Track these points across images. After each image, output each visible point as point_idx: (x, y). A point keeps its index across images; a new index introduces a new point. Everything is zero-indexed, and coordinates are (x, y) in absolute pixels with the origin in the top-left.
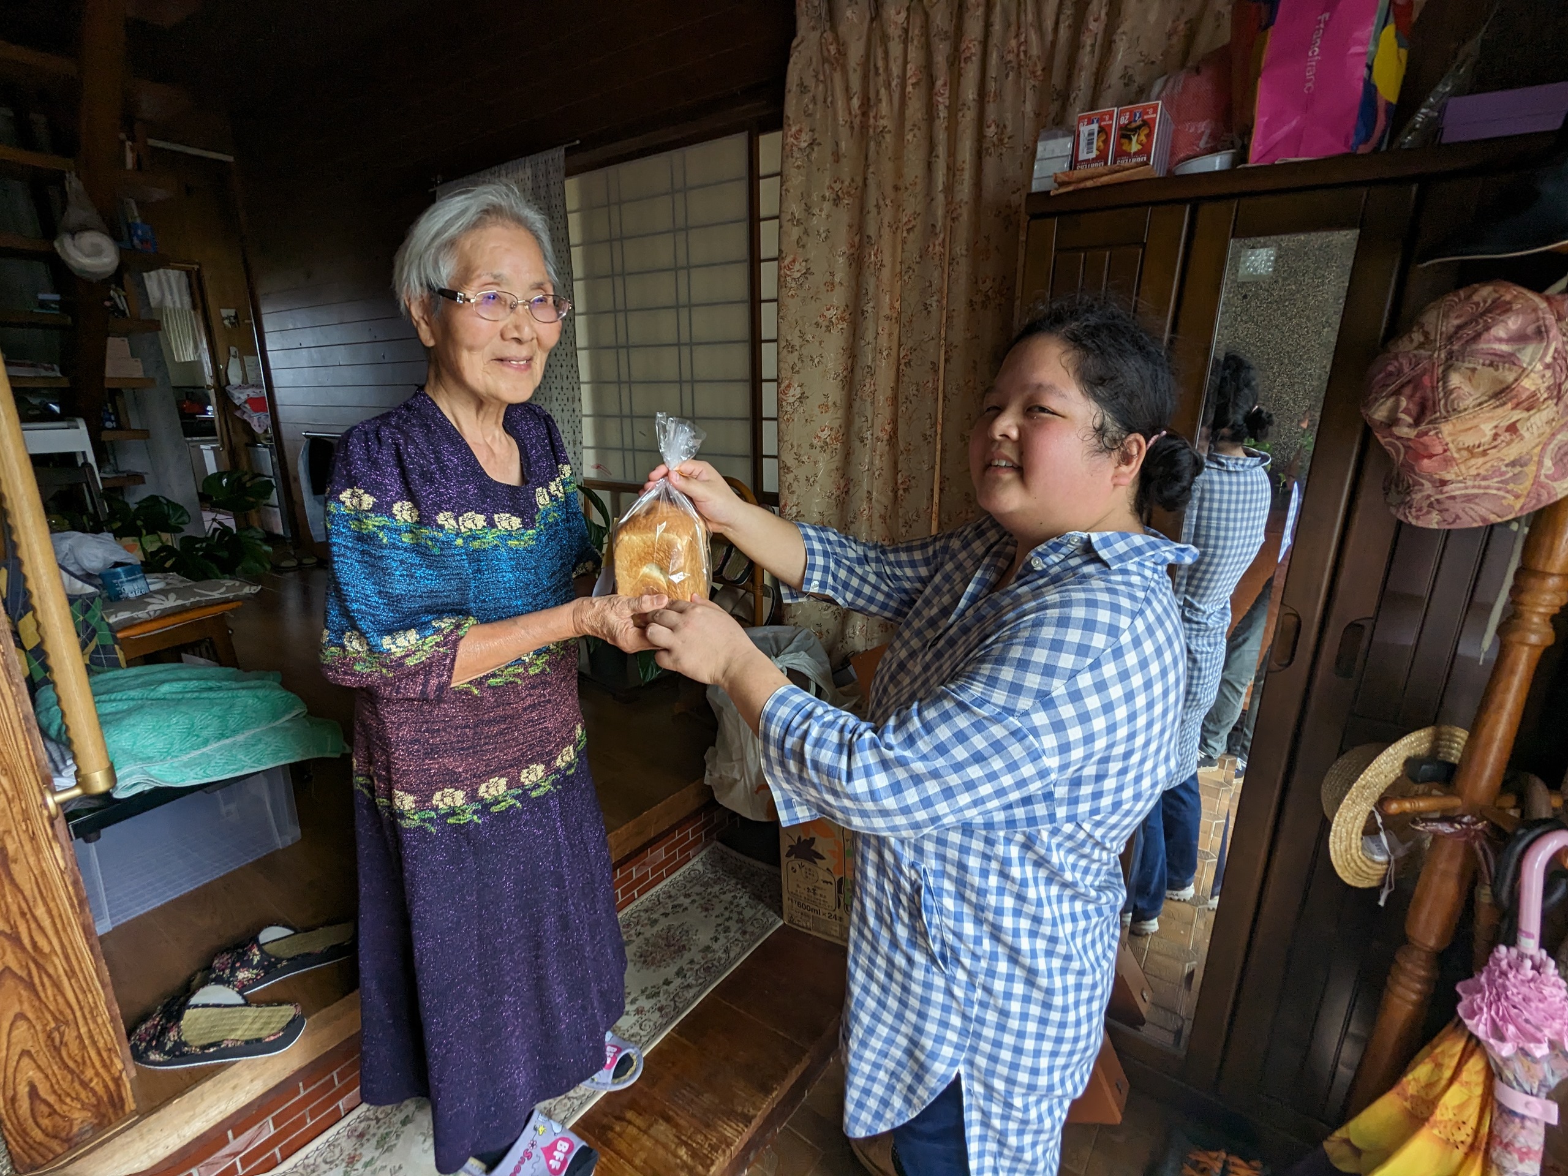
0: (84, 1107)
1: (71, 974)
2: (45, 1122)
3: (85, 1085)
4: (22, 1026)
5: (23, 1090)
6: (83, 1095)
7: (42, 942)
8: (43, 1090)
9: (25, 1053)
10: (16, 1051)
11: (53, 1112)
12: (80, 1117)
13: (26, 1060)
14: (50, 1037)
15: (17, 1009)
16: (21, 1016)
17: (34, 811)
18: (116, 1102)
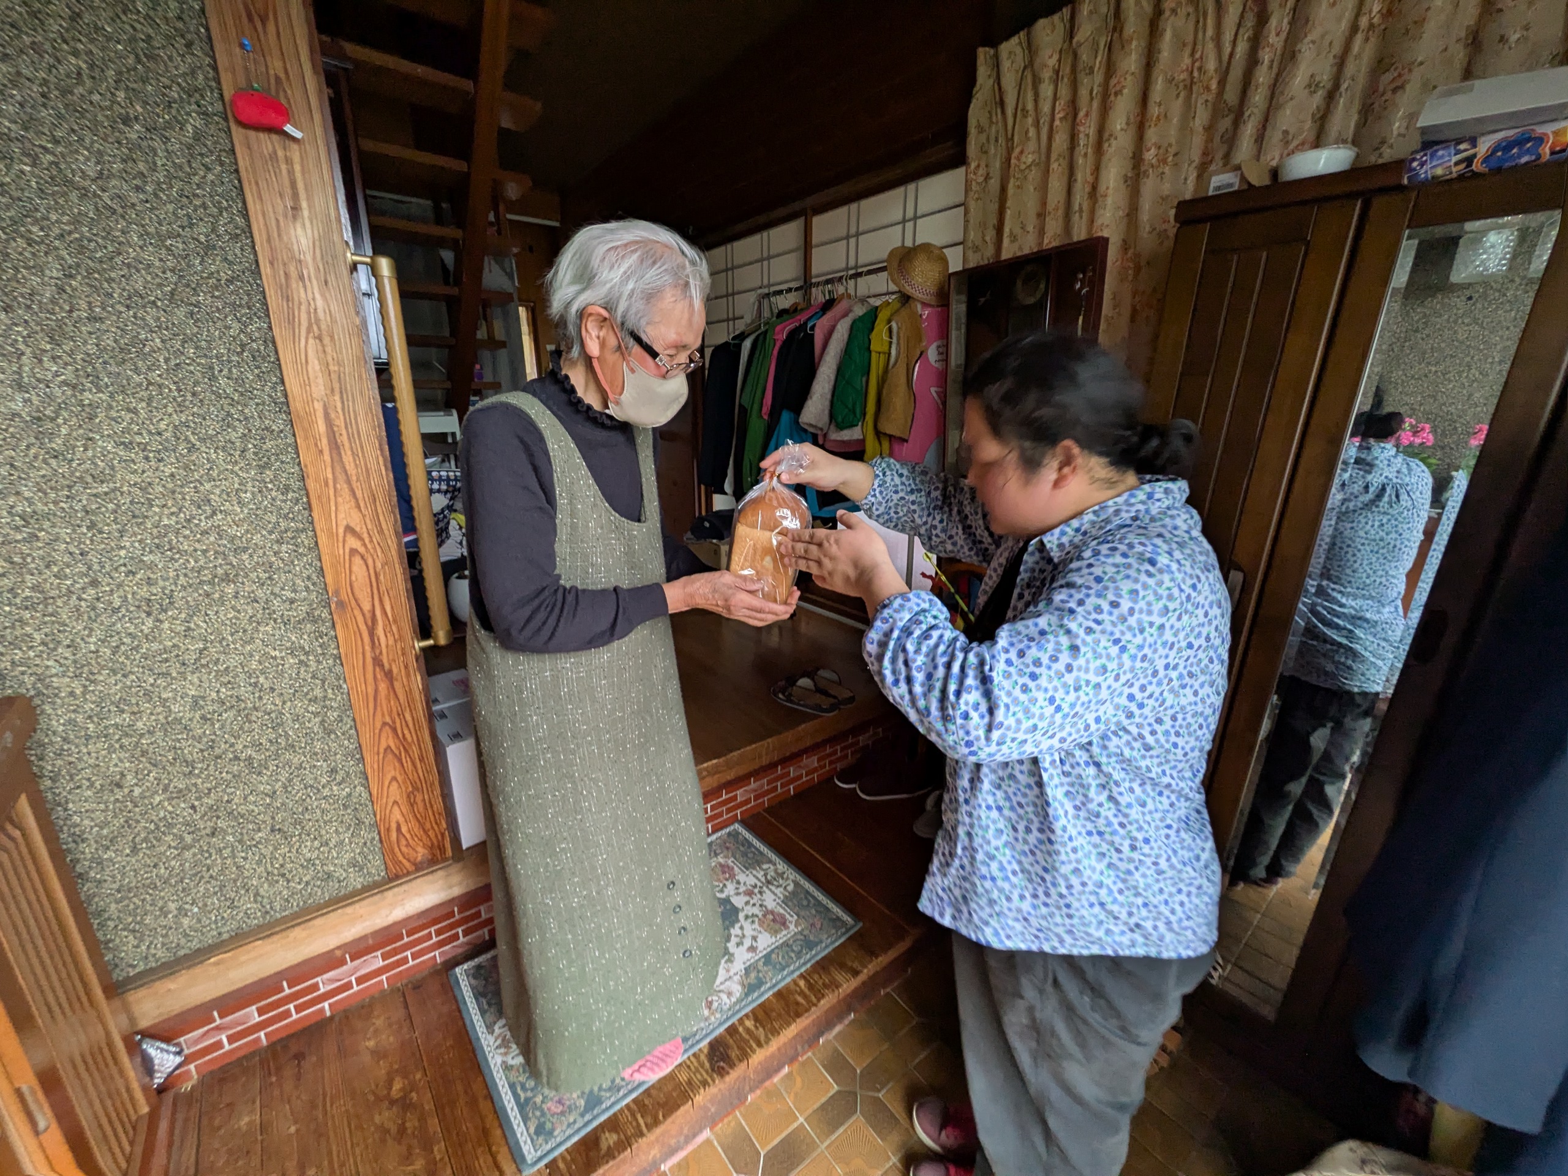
0: (424, 846)
1: (422, 759)
2: (404, 849)
3: (425, 832)
4: (394, 784)
5: (394, 826)
6: (424, 838)
7: (408, 736)
8: (404, 829)
9: (395, 802)
10: (391, 801)
11: (408, 845)
12: (421, 853)
13: (396, 808)
14: (408, 797)
15: (393, 773)
16: (394, 779)
17: (408, 650)
18: (442, 849)
